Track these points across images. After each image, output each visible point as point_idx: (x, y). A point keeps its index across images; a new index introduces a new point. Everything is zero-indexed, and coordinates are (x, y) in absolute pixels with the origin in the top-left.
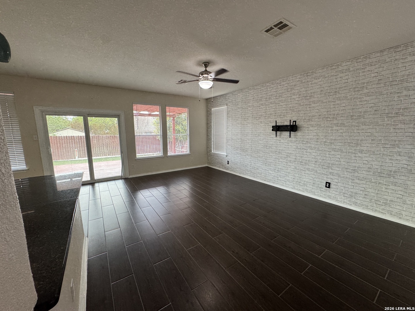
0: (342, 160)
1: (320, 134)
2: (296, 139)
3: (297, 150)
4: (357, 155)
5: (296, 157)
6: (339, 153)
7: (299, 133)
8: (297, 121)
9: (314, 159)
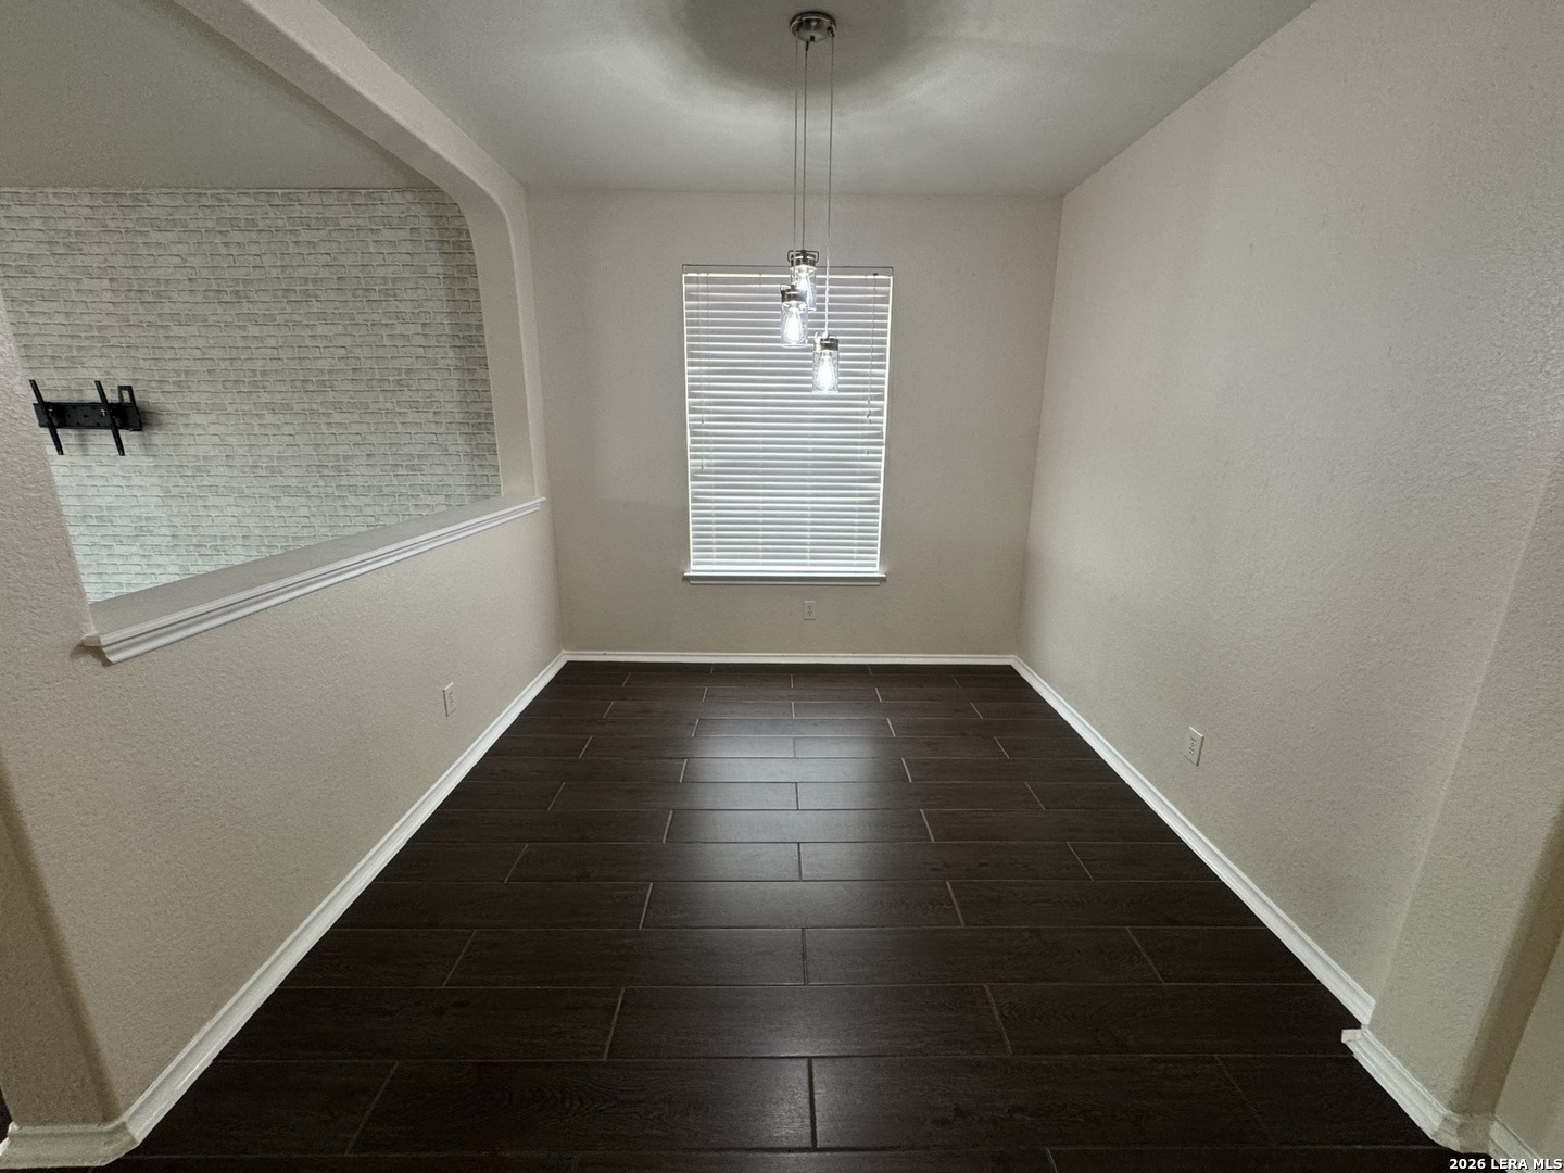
0: (317, 522)
1: (233, 440)
2: (151, 459)
3: (168, 501)
4: (347, 504)
5: (175, 529)
6: (303, 500)
7: (158, 438)
8: (134, 389)
9: (238, 529)
